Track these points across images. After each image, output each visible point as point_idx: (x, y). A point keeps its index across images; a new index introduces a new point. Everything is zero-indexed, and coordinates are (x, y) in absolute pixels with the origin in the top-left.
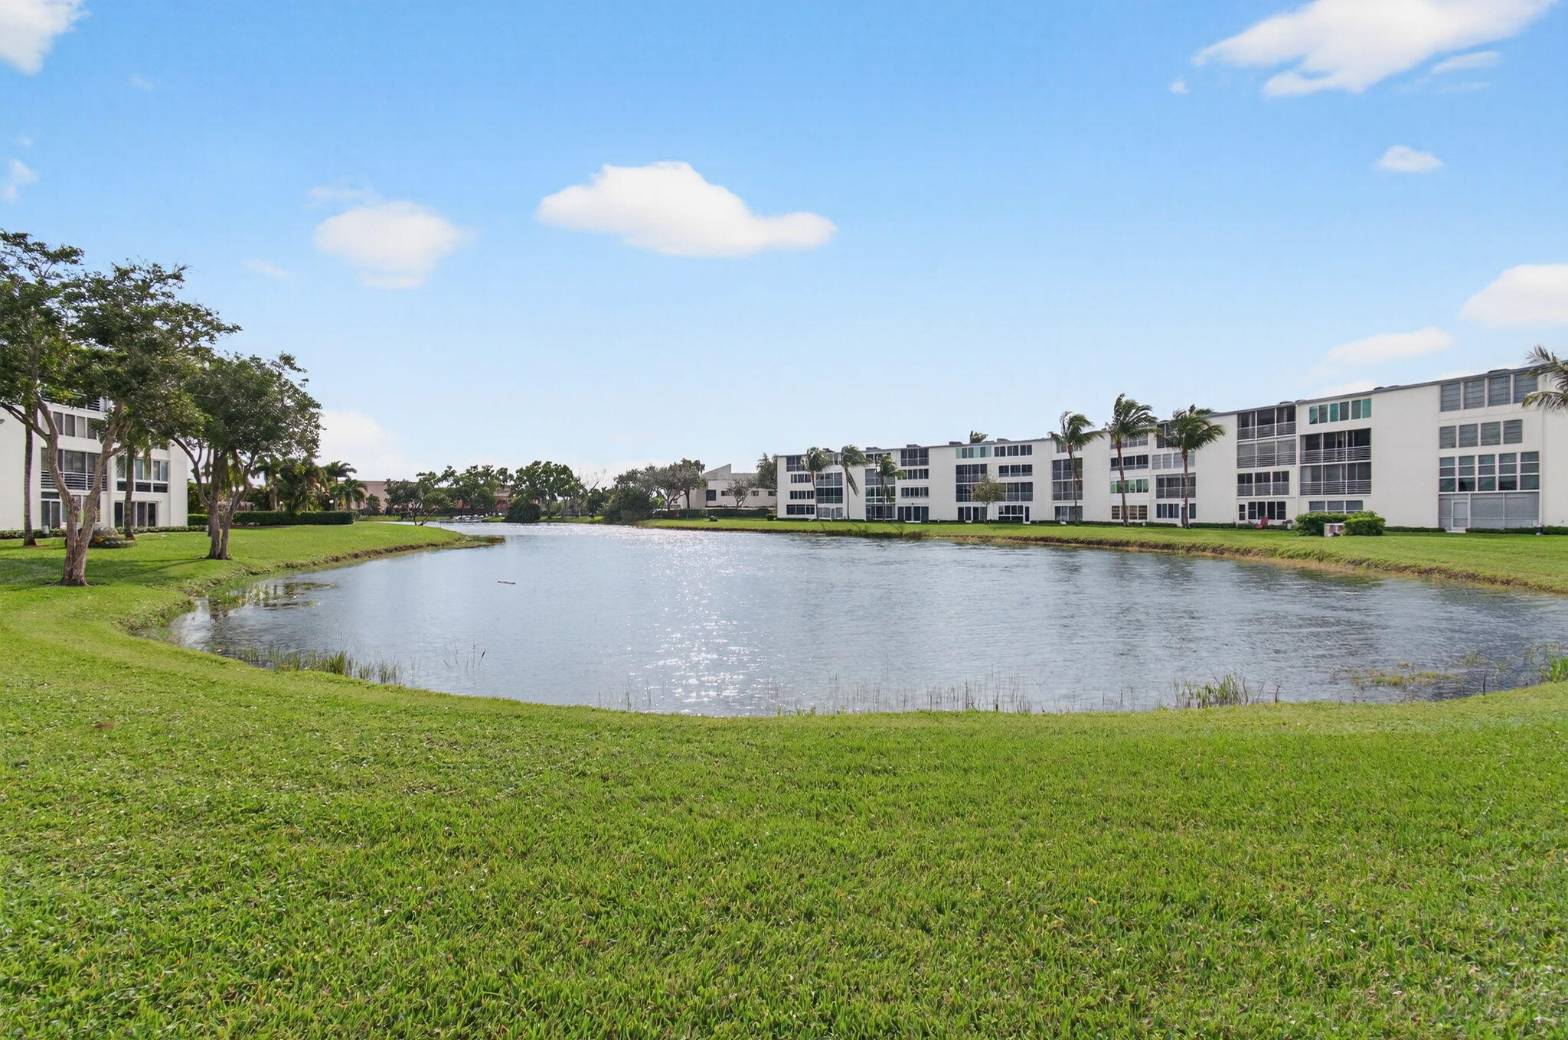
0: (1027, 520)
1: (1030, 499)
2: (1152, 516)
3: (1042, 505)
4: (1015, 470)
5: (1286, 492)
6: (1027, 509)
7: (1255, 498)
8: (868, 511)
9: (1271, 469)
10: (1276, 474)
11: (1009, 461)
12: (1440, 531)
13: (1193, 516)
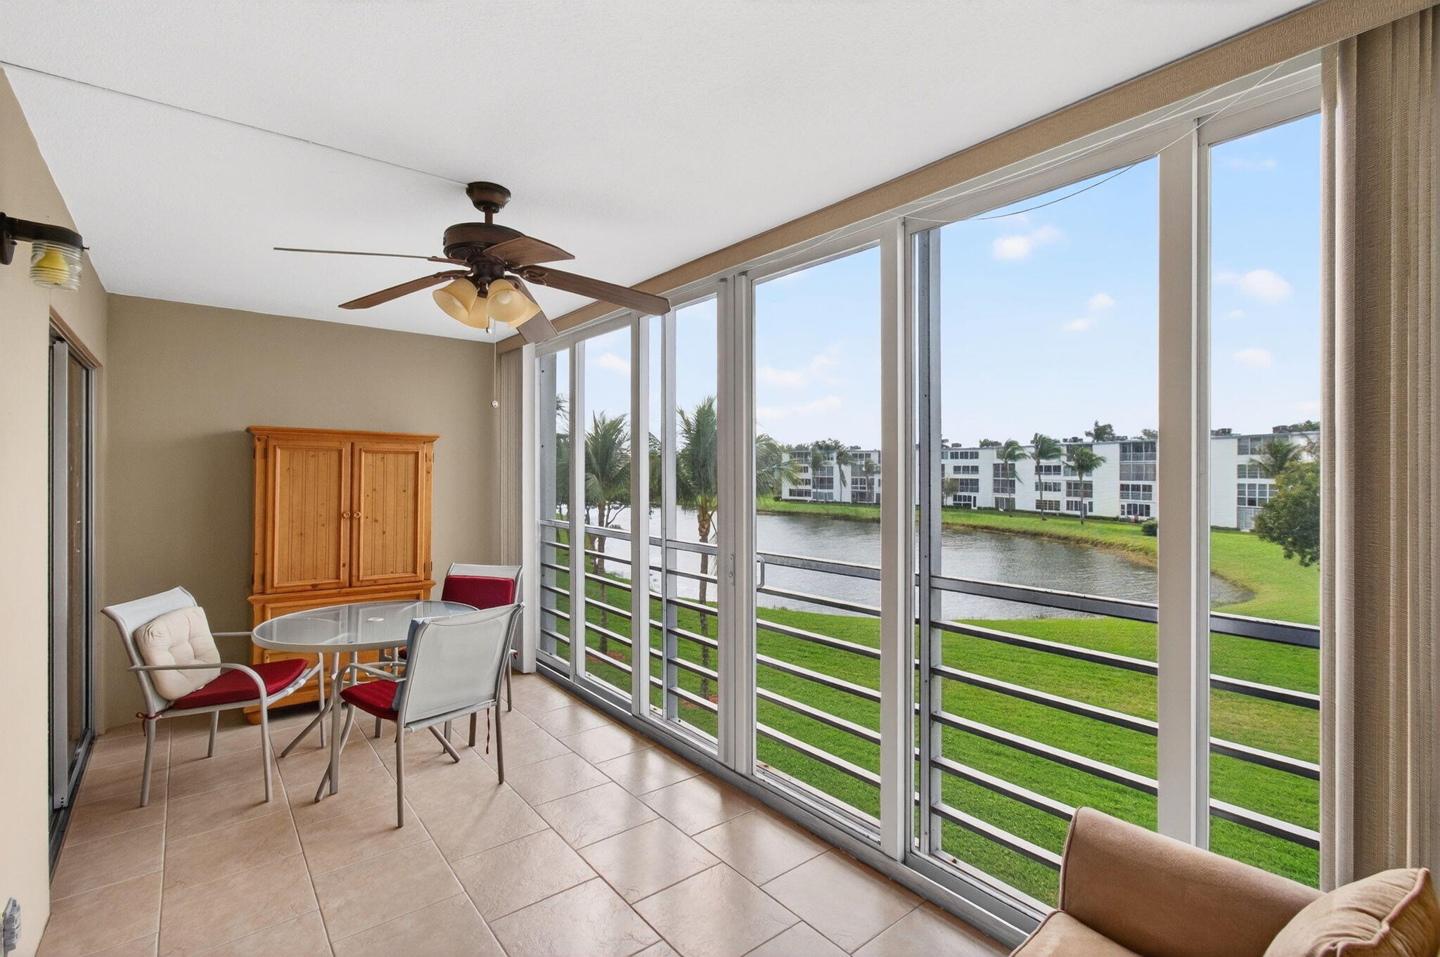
0: (975, 506)
1: (977, 491)
2: (1063, 509)
3: (985, 496)
4: (966, 469)
5: (1150, 498)
6: (975, 498)
7: (1131, 501)
8: (853, 496)
9: (1141, 483)
10: (1145, 487)
11: (962, 462)
12: (1237, 530)
13: (1091, 510)
